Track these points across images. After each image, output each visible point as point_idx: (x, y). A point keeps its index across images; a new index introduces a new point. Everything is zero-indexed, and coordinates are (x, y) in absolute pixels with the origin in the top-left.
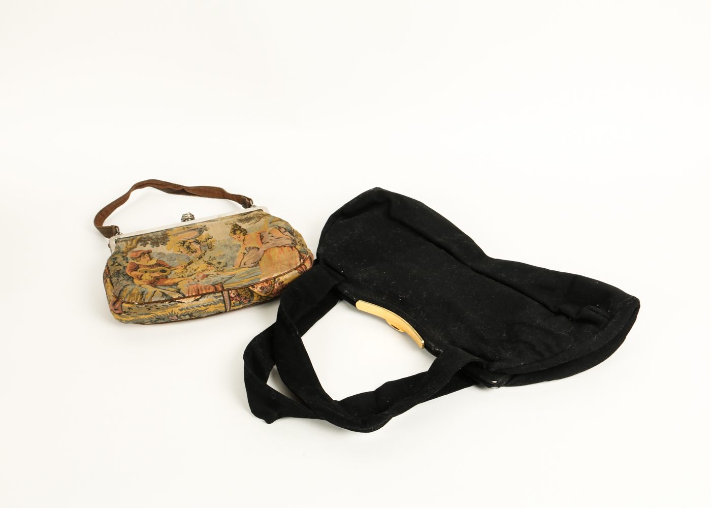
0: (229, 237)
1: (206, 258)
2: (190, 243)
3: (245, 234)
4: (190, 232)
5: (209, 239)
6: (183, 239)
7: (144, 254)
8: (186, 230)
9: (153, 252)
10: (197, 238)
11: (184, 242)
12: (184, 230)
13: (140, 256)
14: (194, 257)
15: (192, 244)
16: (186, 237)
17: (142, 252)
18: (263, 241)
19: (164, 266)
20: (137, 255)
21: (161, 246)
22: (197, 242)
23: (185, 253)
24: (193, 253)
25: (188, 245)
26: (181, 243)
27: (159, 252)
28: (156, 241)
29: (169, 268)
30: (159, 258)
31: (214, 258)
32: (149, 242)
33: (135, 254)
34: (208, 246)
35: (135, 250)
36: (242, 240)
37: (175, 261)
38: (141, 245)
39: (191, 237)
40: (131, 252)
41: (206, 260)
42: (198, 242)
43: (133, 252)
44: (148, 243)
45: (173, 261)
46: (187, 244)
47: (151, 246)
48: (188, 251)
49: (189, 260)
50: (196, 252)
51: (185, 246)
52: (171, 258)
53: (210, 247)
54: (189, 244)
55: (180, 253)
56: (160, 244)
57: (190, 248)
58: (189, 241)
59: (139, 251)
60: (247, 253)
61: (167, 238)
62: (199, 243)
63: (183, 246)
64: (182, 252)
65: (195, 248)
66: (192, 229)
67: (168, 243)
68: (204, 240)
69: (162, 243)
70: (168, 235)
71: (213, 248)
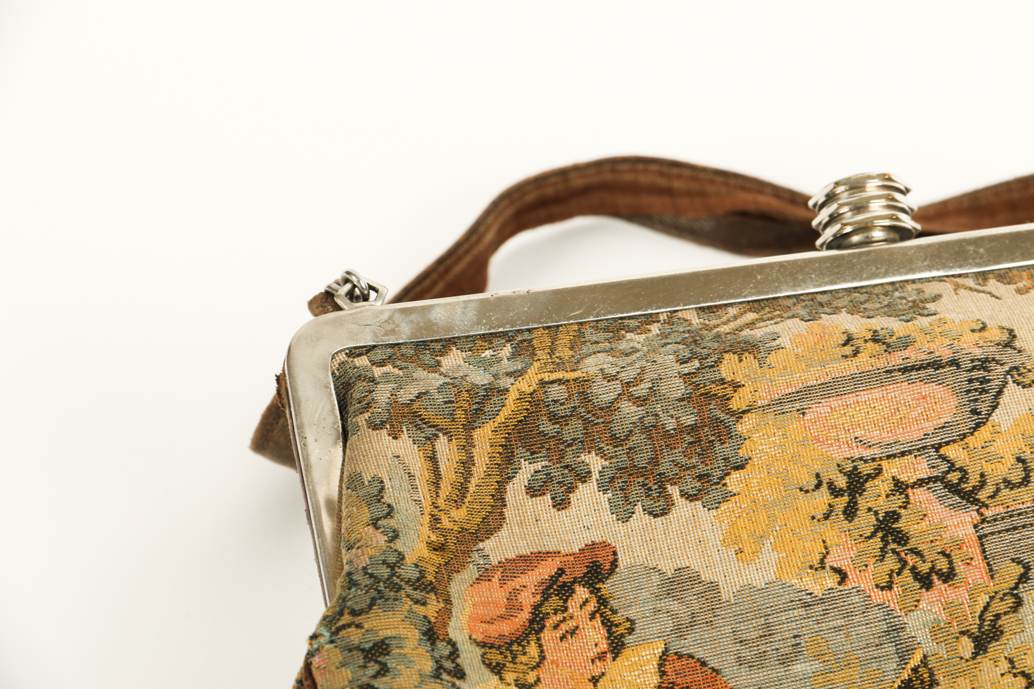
2: (900, 487)
4: (904, 391)
6: (843, 452)
7: (566, 591)
8: (864, 361)
9: (623, 561)
10: (951, 452)
11: (856, 483)
12: (852, 367)
13: (536, 622)
14: (935, 630)
15: (918, 495)
16: (874, 435)
17: (546, 570)
20: (512, 606)
21: (682, 508)
22: (954, 489)
23: (864, 581)
24: (925, 581)
25: (884, 506)
26: (835, 491)
27: (668, 568)
28: (642, 460)
30: (680, 632)
32: (595, 463)
33: (496, 593)
35: (497, 547)
38: (533, 491)
39: (911, 435)
40: (470, 573)
42: (962, 489)
43: (485, 575)
44: (584, 477)
45: (785, 661)
46: (877, 496)
47: (604, 498)
48: (891, 563)
49: (903, 659)
50: (948, 576)
51: (865, 522)
52: (767, 633)
54: (895, 503)
55: (831, 581)
56: (674, 491)
57: (902, 538)
58: (892, 469)
59: (527, 562)
61: (723, 432)
62: (970, 497)
63: (850, 512)
64: (843, 576)
65: (944, 542)
66: (914, 355)
67: (734, 481)
68: (1007, 468)
69: (692, 485)
70: (736, 404)
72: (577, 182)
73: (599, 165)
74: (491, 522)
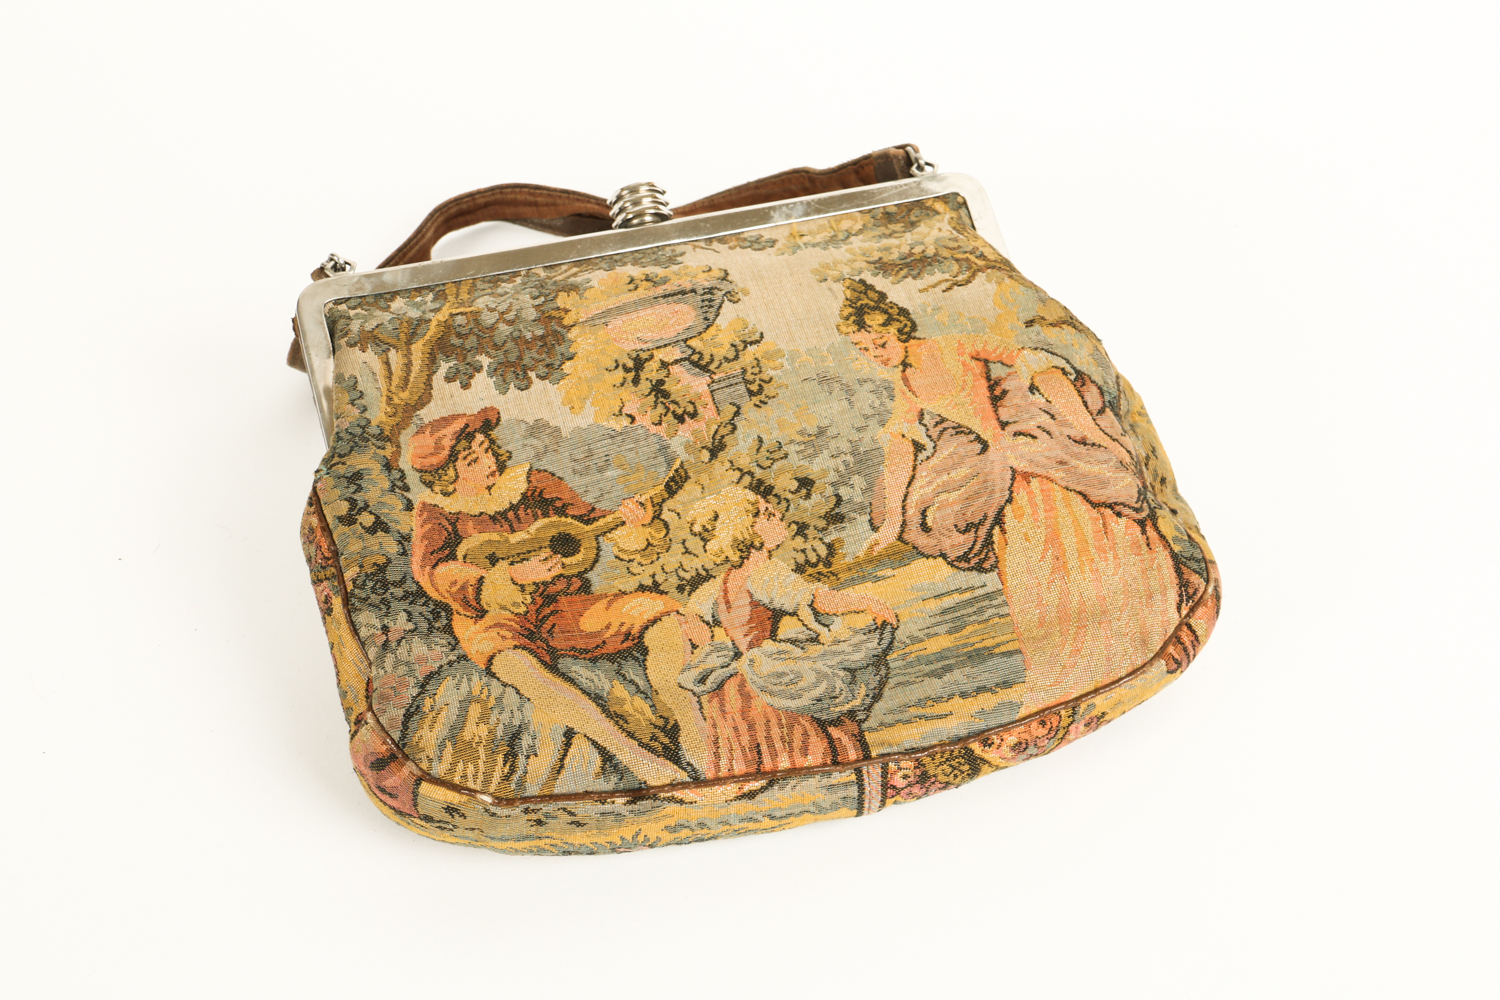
0: (838, 338)
1: (741, 448)
2: (664, 365)
3: (908, 333)
4: (664, 309)
5: (746, 344)
6: (631, 346)
7: (470, 437)
8: (641, 293)
9: (504, 417)
10: (693, 343)
11: (639, 364)
12: (634, 296)
13: (453, 456)
14: (687, 447)
15: (675, 369)
16: (649, 335)
17: (458, 426)
18: (1004, 414)
19: (562, 512)
20: (438, 447)
21: (537, 384)
22: (696, 364)
23: (645, 421)
24: (680, 419)
25: (655, 376)
26: (627, 370)
27: (531, 420)
28: (513, 357)
29: (588, 522)
30: (538, 456)
31: (778, 452)
32: (485, 361)
33: (428, 440)
34: (747, 382)
35: (428, 413)
36: (897, 360)
37: (609, 474)
38: (449, 379)
39: (670, 334)
40: (412, 429)
41: (745, 462)
42: (700, 364)
43: (421, 430)
44: (479, 369)
45: (601, 470)
46: (651, 371)
47: (491, 381)
48: (661, 409)
49: (669, 465)
50: (694, 415)
51: (645, 386)
52: (590, 454)
53: (754, 388)
54: (662, 375)
55: (626, 422)
56: (532, 375)
57: (666, 395)
58: (659, 355)
59: (446, 421)
60: (929, 445)
61: (560, 338)
62: (705, 369)
63: (636, 381)
64: (633, 419)
65: (691, 396)
66: (669, 288)
67: (568, 366)
68: (725, 351)
69: (542, 370)
70: (567, 321)
71: (768, 389)
72: (481, 201)
73: (492, 189)
74: (424, 399)
